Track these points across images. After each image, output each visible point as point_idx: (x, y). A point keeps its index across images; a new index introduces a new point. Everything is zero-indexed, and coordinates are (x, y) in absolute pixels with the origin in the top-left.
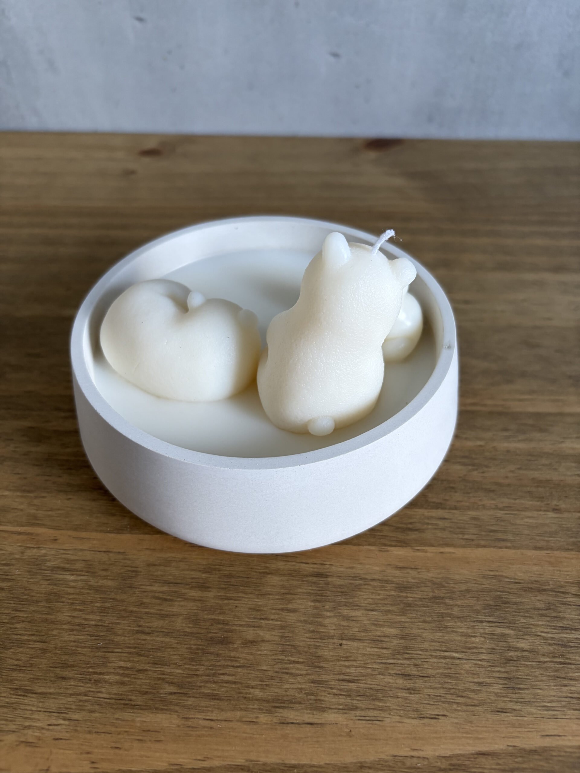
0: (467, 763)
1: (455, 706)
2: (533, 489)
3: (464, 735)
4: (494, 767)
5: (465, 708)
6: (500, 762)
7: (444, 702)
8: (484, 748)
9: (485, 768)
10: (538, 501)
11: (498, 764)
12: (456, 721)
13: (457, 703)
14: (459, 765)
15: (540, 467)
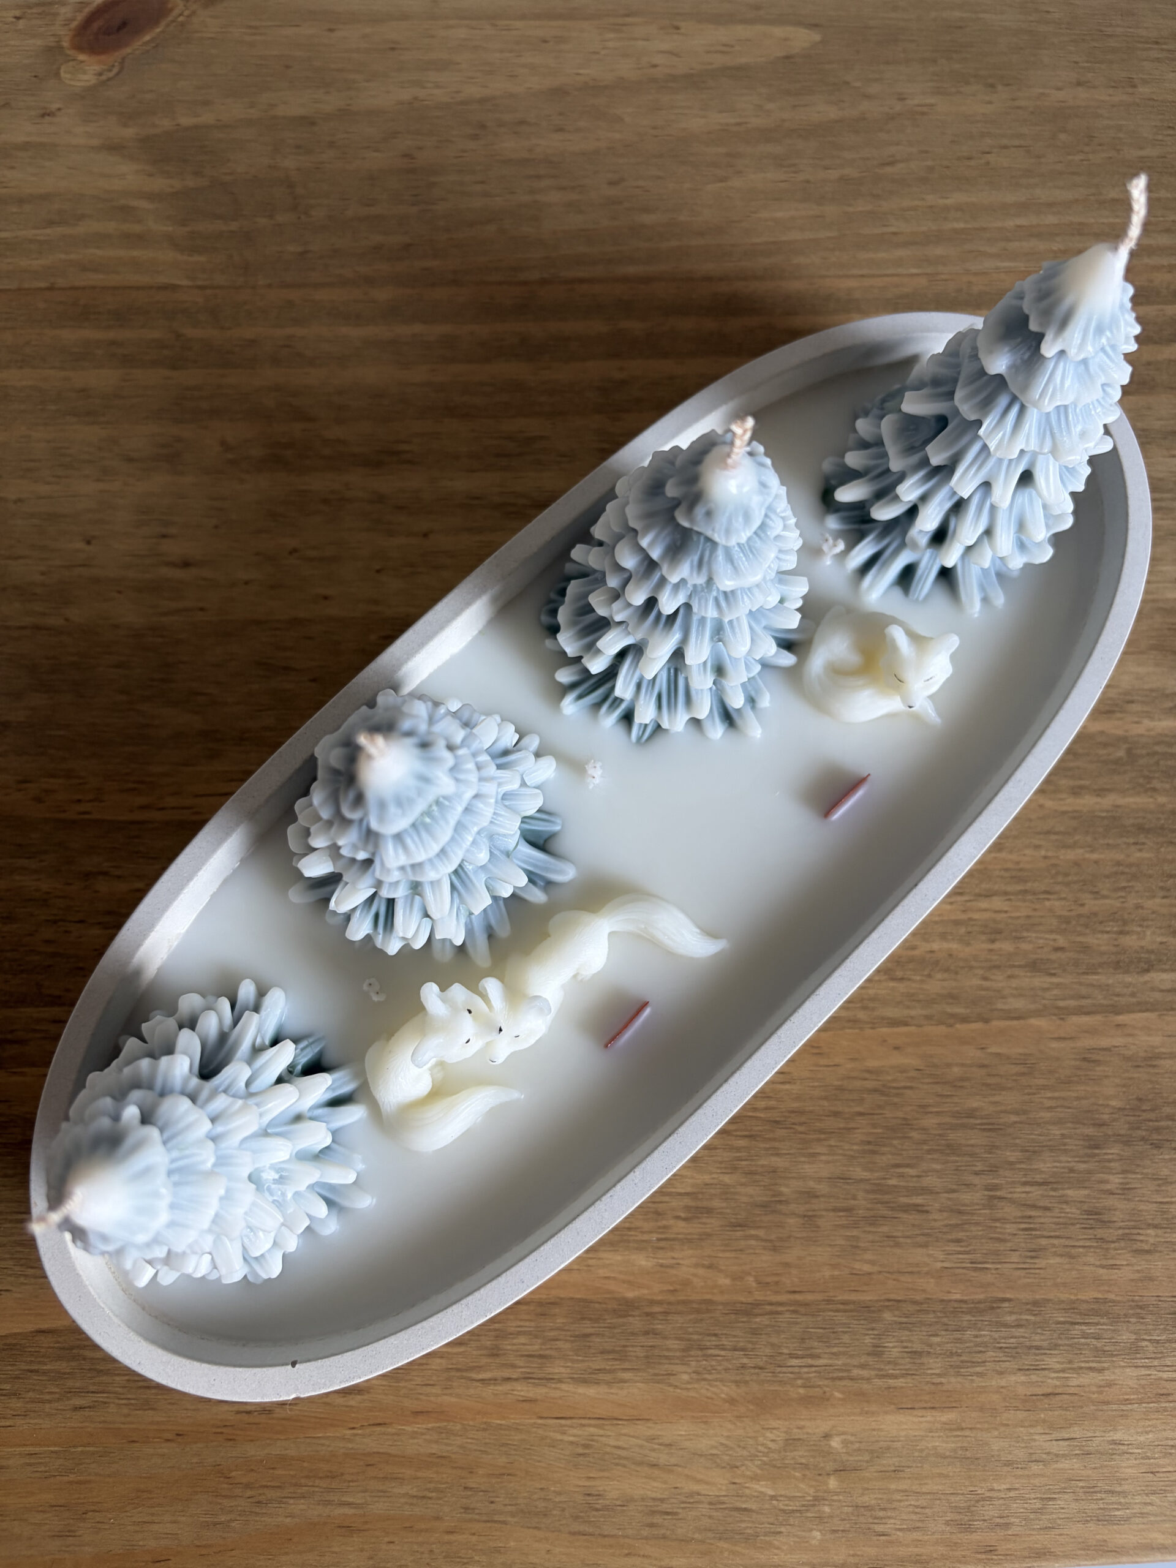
0: (23, 1342)
1: (22, 1279)
3: (27, 1312)
4: (52, 1345)
5: (33, 1281)
6: (60, 1339)
7: (10, 1275)
8: (45, 1326)
9: (42, 1347)
11: (59, 1342)
12: (19, 1296)
13: (26, 1276)
14: (15, 1345)
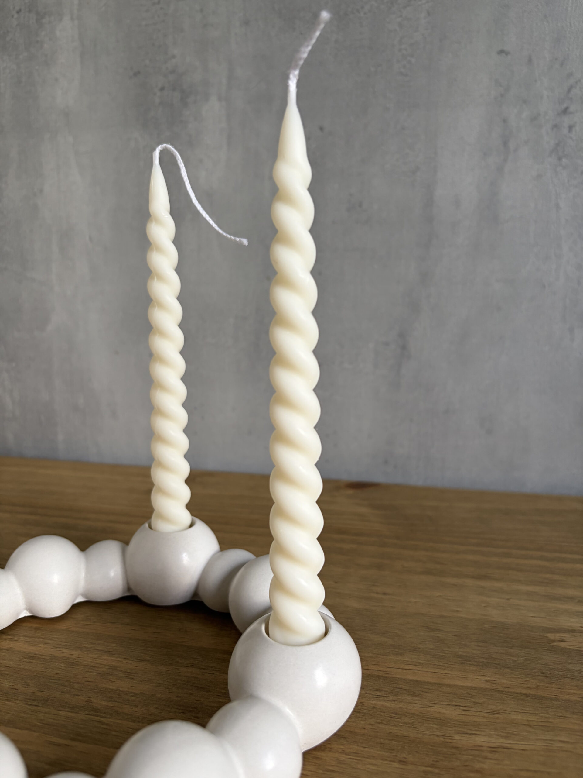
2: (387, 742)
10: (387, 752)
15: (400, 724)
